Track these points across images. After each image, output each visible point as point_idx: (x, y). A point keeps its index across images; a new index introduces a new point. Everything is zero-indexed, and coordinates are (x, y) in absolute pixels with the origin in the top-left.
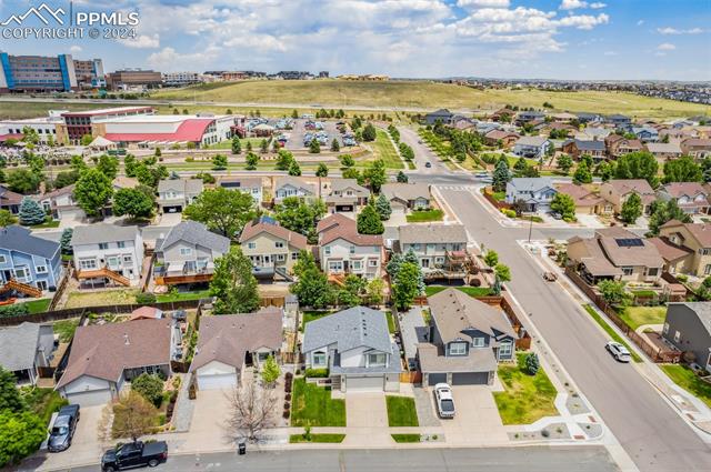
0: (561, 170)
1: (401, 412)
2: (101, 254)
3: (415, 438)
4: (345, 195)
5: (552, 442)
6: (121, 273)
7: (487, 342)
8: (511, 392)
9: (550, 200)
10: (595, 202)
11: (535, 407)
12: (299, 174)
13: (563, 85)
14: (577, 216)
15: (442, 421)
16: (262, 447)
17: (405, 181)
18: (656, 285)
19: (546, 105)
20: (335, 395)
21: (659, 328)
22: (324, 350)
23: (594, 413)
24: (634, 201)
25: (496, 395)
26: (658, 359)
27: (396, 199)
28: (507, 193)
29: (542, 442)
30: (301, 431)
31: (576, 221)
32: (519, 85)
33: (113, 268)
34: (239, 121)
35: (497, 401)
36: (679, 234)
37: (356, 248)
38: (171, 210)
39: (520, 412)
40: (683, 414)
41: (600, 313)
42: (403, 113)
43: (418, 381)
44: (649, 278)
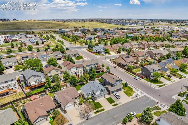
0: (99, 43)
1: (111, 101)
2: (5, 85)
3: (117, 104)
4: (58, 56)
5: (138, 97)
6: (13, 89)
7: (119, 82)
8: (126, 91)
9: (104, 50)
10: (113, 49)
11: (131, 92)
12: (40, 52)
13: (83, 20)
14: (110, 53)
15: (119, 100)
16: (90, 117)
17: (68, 50)
18: (134, 65)
19: (83, 26)
20: (96, 101)
21: (140, 72)
22: (90, 92)
23: (140, 90)
24: (120, 48)
25: (124, 92)
26: (143, 78)
27: (72, 55)
28: (93, 50)
29: (136, 98)
30: (96, 110)
31: (110, 54)
32: (72, 21)
33: (10, 88)
34: (6, 37)
35: (125, 93)
36: (134, 54)
37: (77, 69)
38: (8, 68)
39: (130, 94)
40: (152, 86)
41: (128, 72)
42: (51, 31)
43: (109, 94)
44: (132, 64)
